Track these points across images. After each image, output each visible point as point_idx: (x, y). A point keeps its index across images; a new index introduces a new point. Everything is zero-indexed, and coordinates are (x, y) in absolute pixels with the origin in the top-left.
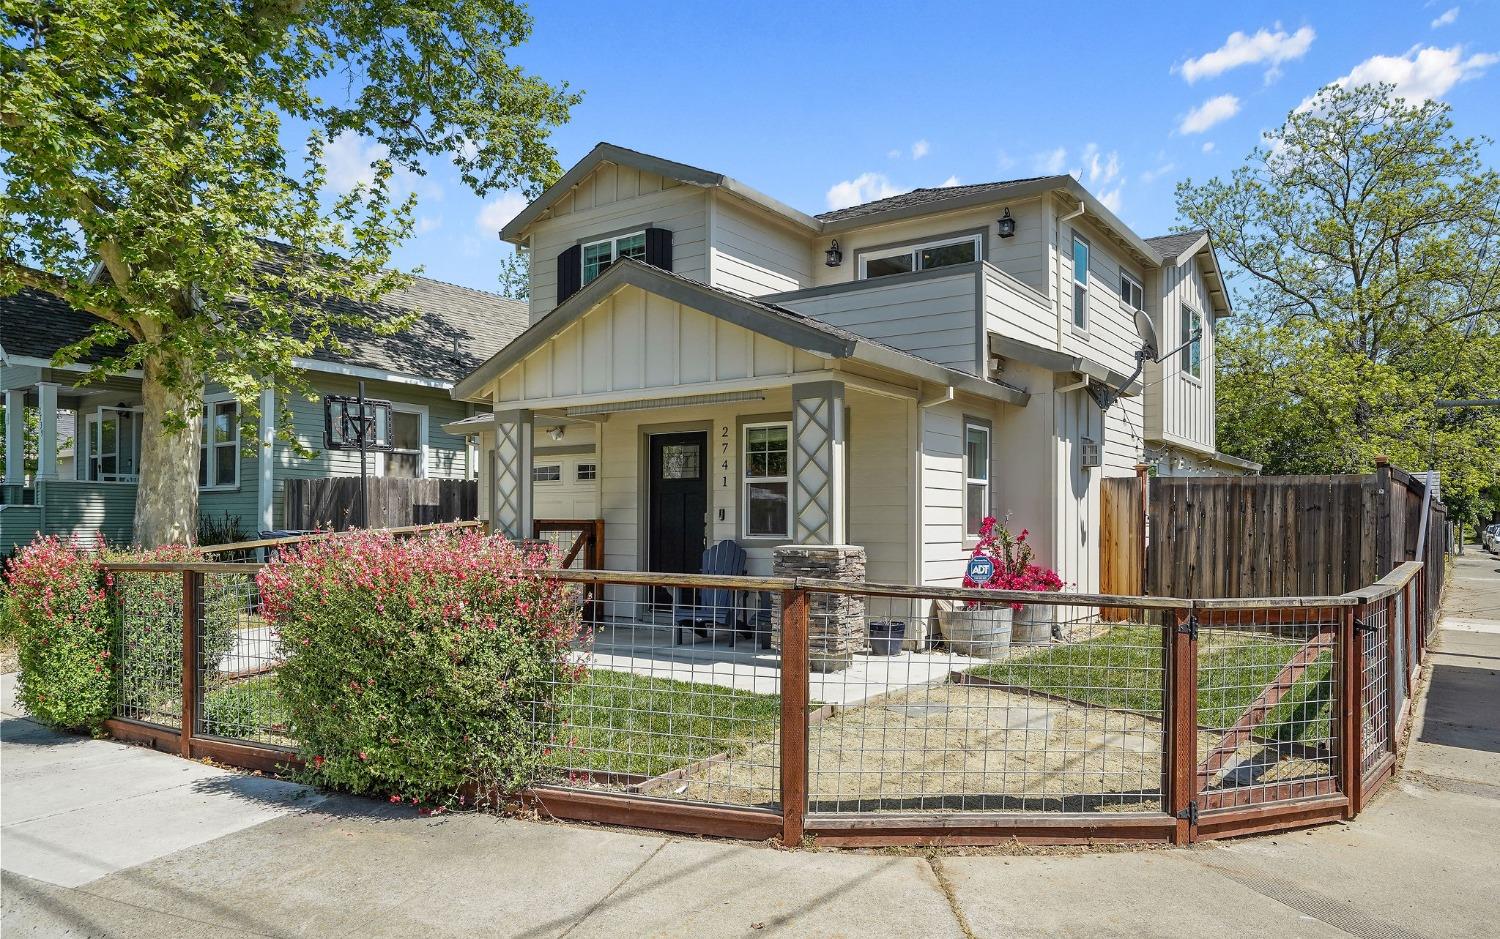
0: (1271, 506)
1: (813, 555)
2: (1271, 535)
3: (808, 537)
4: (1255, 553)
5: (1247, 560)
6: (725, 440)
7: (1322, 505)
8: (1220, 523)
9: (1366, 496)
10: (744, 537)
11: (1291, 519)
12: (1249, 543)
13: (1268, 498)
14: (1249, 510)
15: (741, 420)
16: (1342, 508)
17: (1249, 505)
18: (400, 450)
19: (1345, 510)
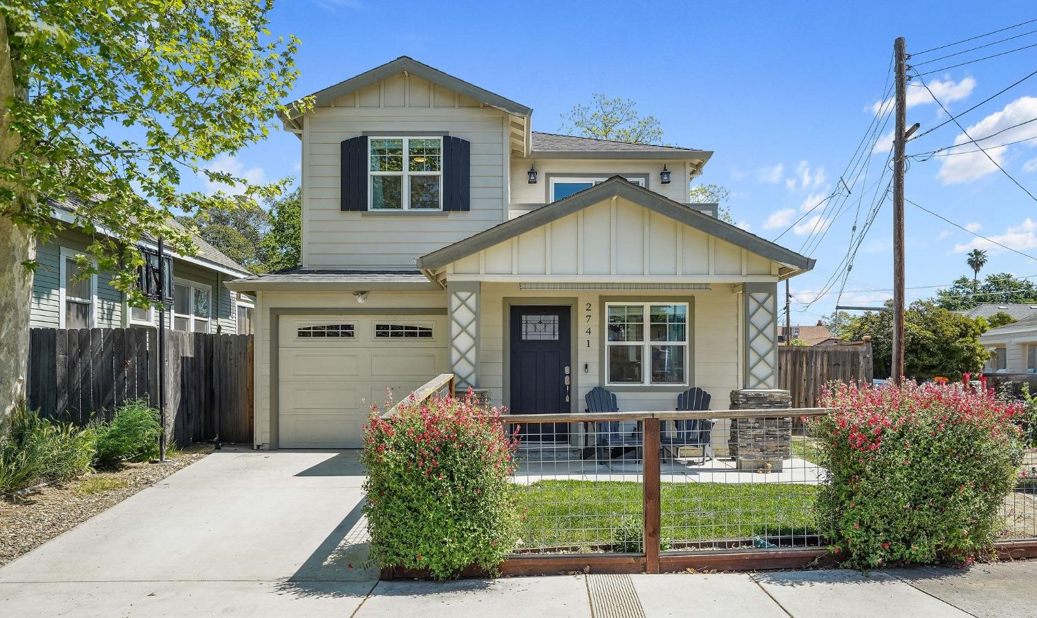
0: (815, 363)
1: (771, 396)
2: (815, 380)
3: (757, 385)
4: (807, 390)
5: (803, 394)
6: (588, 313)
7: (840, 363)
8: (789, 372)
9: (861, 358)
10: (606, 384)
11: (825, 371)
12: (804, 384)
13: (814, 359)
14: (804, 366)
15: (603, 299)
16: (850, 364)
17: (804, 363)
18: (78, 299)
19: (851, 367)
